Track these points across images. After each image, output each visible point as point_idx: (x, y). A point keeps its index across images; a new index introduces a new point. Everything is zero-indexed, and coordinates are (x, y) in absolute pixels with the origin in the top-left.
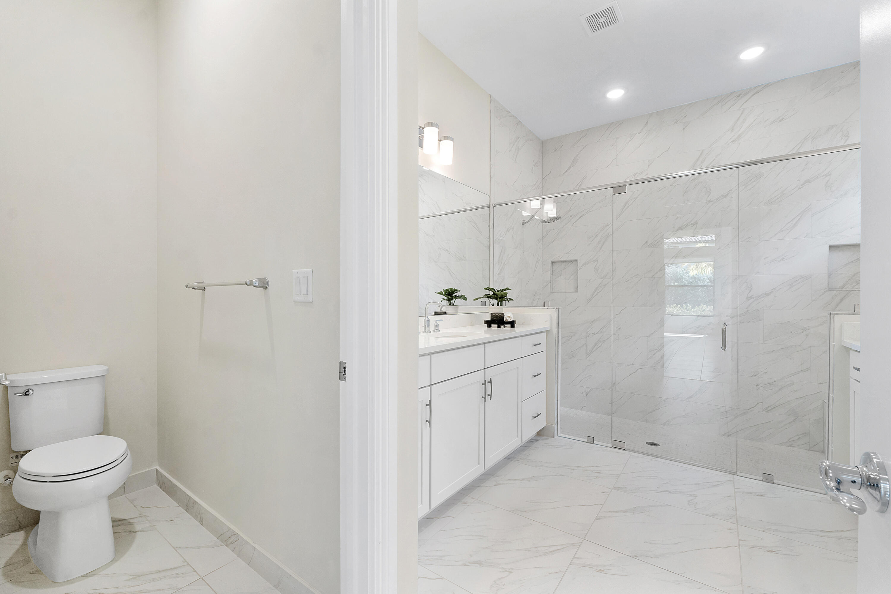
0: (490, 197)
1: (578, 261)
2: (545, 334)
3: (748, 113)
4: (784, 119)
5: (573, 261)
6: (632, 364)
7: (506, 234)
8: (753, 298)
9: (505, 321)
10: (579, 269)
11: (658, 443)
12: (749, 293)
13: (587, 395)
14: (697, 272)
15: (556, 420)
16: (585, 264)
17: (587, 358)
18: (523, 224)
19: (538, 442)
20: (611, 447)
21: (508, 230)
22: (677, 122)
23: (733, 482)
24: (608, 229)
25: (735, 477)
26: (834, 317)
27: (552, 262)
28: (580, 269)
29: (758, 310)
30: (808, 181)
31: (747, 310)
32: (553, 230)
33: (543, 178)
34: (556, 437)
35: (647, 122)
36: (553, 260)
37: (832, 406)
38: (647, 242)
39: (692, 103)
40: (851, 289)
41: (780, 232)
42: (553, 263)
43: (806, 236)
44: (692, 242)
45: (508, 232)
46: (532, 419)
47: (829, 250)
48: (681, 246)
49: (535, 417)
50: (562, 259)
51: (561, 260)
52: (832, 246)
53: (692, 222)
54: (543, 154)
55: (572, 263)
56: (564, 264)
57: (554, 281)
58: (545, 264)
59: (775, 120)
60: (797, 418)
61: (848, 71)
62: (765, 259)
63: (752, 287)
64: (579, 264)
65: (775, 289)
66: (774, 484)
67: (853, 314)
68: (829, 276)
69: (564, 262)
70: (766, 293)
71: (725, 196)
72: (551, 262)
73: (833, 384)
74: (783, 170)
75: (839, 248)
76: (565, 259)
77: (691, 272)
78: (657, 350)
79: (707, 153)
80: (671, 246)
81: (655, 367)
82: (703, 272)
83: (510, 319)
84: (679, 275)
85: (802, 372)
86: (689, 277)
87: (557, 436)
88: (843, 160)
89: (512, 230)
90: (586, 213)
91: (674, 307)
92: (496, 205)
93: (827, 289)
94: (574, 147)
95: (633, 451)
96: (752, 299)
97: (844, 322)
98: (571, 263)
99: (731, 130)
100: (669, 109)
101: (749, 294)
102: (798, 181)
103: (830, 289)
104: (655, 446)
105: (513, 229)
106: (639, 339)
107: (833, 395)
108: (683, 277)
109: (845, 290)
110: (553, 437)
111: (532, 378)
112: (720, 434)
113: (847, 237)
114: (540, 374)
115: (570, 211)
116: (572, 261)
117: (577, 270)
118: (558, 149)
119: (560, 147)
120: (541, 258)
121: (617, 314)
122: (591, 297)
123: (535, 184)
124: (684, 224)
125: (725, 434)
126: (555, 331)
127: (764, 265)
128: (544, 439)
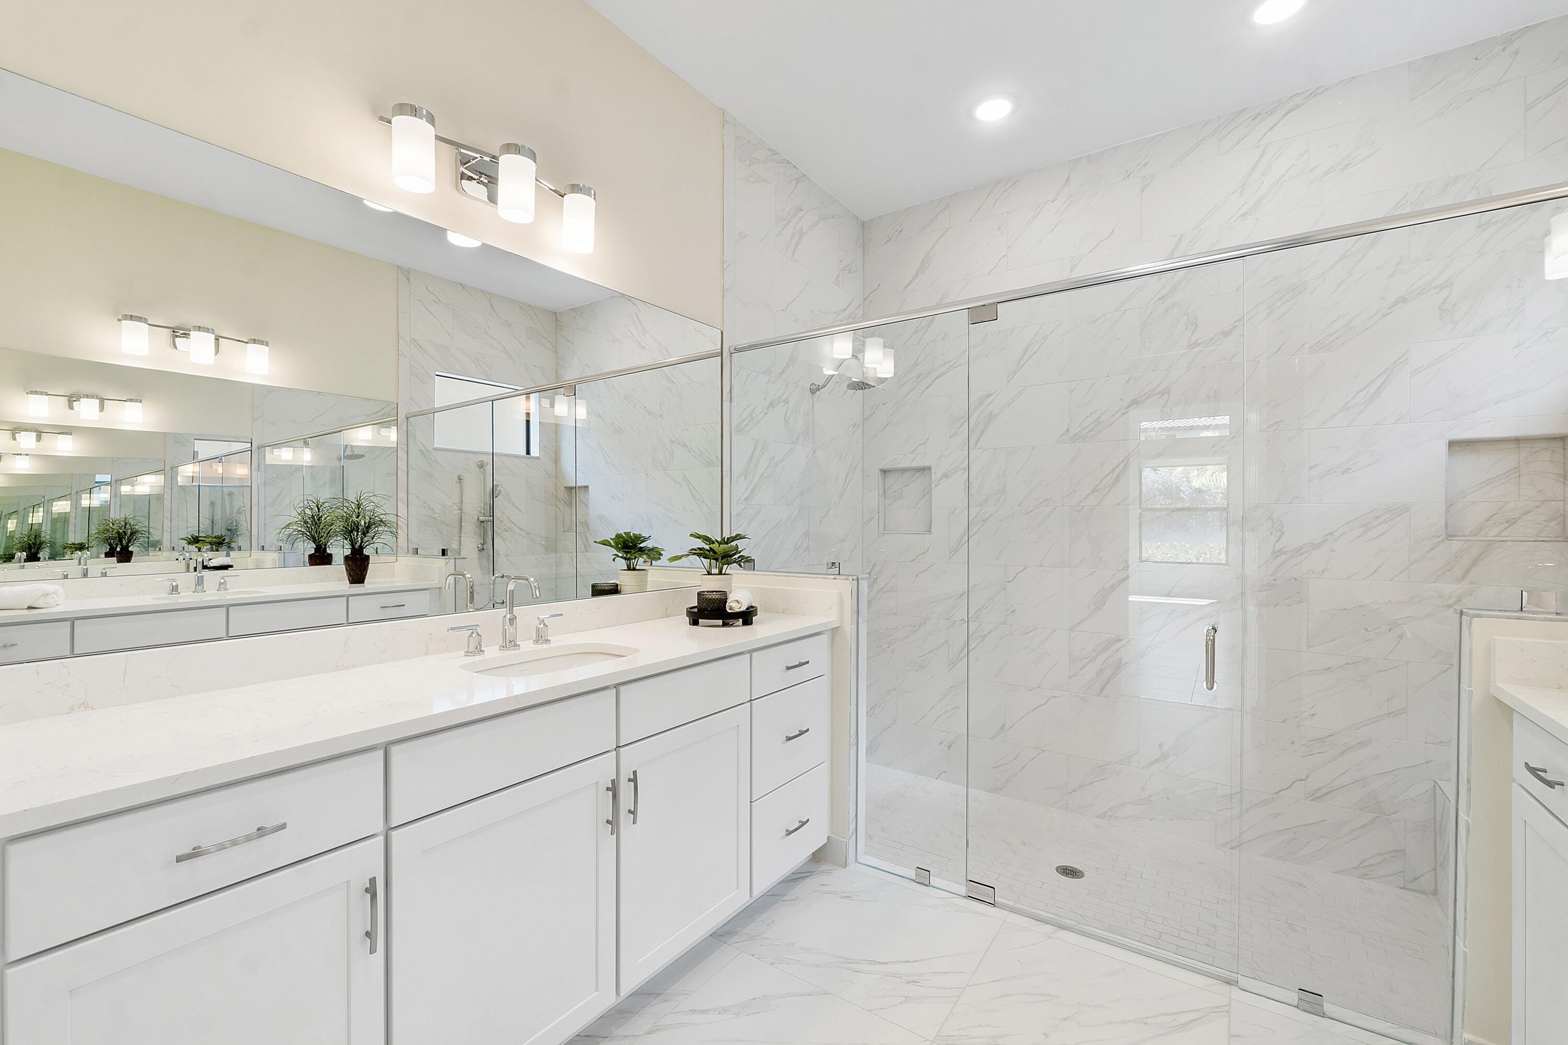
0: (722, 333)
1: (933, 471)
2: (824, 638)
3: (1275, 153)
4: (1351, 165)
5: (924, 469)
6: (1039, 687)
7: (766, 414)
8: (1286, 553)
9: (729, 611)
10: (933, 486)
11: (1081, 869)
12: (1277, 541)
13: (949, 748)
14: (1204, 480)
15: (852, 827)
16: (945, 476)
17: (949, 671)
18: (813, 392)
19: (807, 880)
20: (966, 897)
21: (772, 405)
22: (1128, 176)
23: (1228, 1012)
24: (989, 404)
25: (1235, 992)
26: (1470, 623)
27: (884, 471)
28: (936, 485)
29: (1296, 579)
30: (1402, 300)
31: (1273, 578)
32: (884, 404)
33: (865, 298)
34: (852, 865)
35: (1068, 178)
36: (884, 467)
37: (1464, 844)
38: (1068, 430)
39: (1160, 134)
40: (1495, 536)
41: (1343, 411)
42: (885, 474)
43: (1398, 420)
44: (1192, 428)
45: (771, 408)
46: (783, 837)
47: (1449, 450)
48: (1180, 435)
49: (789, 833)
50: (901, 466)
51: (899, 466)
52: (1454, 442)
53: (1160, 389)
54: (864, 247)
55: (921, 474)
56: (906, 475)
57: (886, 510)
58: (868, 476)
59: (1332, 167)
60: (1378, 817)
61: (1489, 56)
62: (1311, 468)
63: (1283, 530)
64: (933, 475)
65: (1331, 534)
66: (1324, 1017)
67: (1519, 618)
68: (1449, 506)
69: (906, 470)
70: (1314, 542)
71: (1226, 334)
72: (880, 470)
73: (1469, 790)
74: (1348, 275)
75: (1468, 445)
76: (907, 465)
77: (1194, 481)
78: (1089, 659)
79: (1190, 242)
80: (1162, 435)
81: (1083, 694)
82: (1214, 480)
83: (739, 605)
84: (1174, 486)
85: (1389, 717)
86: (1191, 489)
87: (856, 861)
88: (1478, 253)
89: (784, 404)
90: (947, 369)
91: (1159, 547)
92: (738, 350)
93: (1444, 536)
94: (925, 232)
95: (1012, 910)
96: (1284, 555)
97: (1496, 637)
98: (921, 472)
99: (1240, 190)
100: (1113, 148)
101: (1278, 544)
102: (1381, 298)
103: (1449, 536)
104: (1073, 877)
105: (786, 402)
106: (1052, 634)
107: (1469, 818)
108: (1182, 488)
109: (1483, 539)
110: (845, 865)
111: (783, 743)
112: (1216, 845)
113: (1488, 422)
114: (808, 730)
115: (916, 364)
116: (922, 469)
117: (931, 487)
118: (893, 238)
119: (897, 233)
120: (861, 462)
121: (1009, 581)
122: (958, 545)
123: (845, 309)
124: (1142, 393)
125: (1227, 843)
126: (849, 629)
127: (1309, 482)
128: (822, 872)
